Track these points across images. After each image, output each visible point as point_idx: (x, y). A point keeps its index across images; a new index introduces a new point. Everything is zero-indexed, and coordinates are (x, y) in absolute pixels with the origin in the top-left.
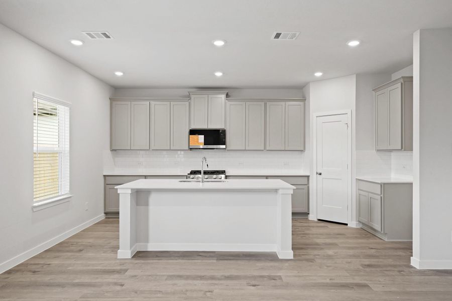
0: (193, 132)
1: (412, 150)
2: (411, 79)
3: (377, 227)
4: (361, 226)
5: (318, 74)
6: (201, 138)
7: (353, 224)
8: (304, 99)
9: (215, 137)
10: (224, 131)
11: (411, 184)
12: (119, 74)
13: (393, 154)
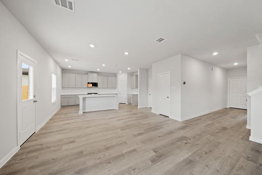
0: (89, 83)
1: (138, 88)
2: (138, 75)
3: (132, 103)
4: (128, 103)
5: (120, 72)
6: (91, 85)
7: (127, 103)
8: (116, 76)
9: (95, 85)
10: (97, 83)
11: (138, 94)
12: (70, 67)
13: (134, 89)
